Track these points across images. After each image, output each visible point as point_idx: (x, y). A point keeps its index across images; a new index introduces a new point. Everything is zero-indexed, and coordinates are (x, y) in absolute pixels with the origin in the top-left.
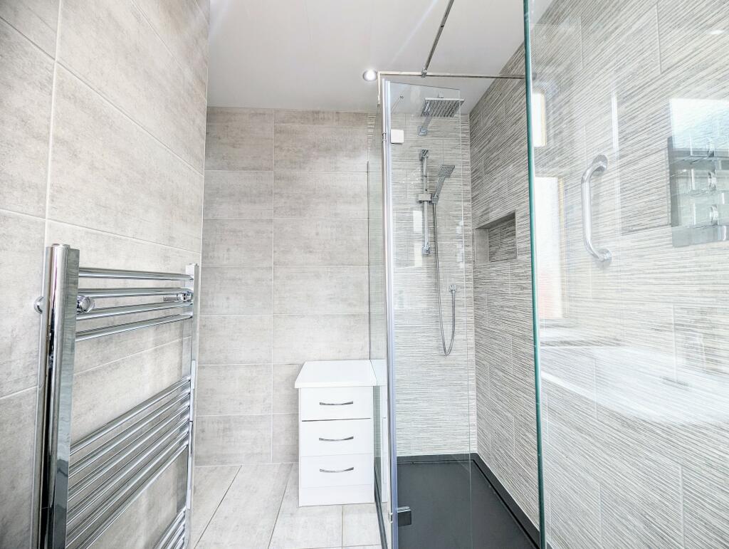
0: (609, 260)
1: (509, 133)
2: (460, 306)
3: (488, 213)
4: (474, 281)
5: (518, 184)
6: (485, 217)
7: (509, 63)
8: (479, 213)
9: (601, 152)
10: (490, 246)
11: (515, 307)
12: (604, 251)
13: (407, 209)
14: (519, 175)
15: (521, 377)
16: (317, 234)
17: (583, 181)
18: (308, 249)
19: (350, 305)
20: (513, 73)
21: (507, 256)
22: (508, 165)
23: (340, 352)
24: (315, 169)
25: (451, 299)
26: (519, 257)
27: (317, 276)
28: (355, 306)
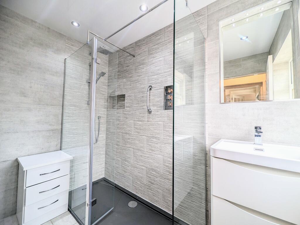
0: (151, 111)
1: (125, 69)
2: (101, 124)
3: (115, 92)
4: (107, 115)
5: (127, 86)
6: (113, 93)
7: (126, 47)
8: (111, 91)
9: (151, 85)
10: (113, 103)
11: (123, 124)
12: (150, 109)
13: (82, 84)
14: (128, 83)
15: (125, 145)
16: (31, 87)
17: (147, 91)
18: (23, 94)
19: (50, 125)
20: (127, 51)
21: (120, 107)
22: (124, 78)
23: (43, 149)
24: (31, 51)
25: (98, 122)
26: (126, 108)
27: (29, 110)
28: (53, 125)
